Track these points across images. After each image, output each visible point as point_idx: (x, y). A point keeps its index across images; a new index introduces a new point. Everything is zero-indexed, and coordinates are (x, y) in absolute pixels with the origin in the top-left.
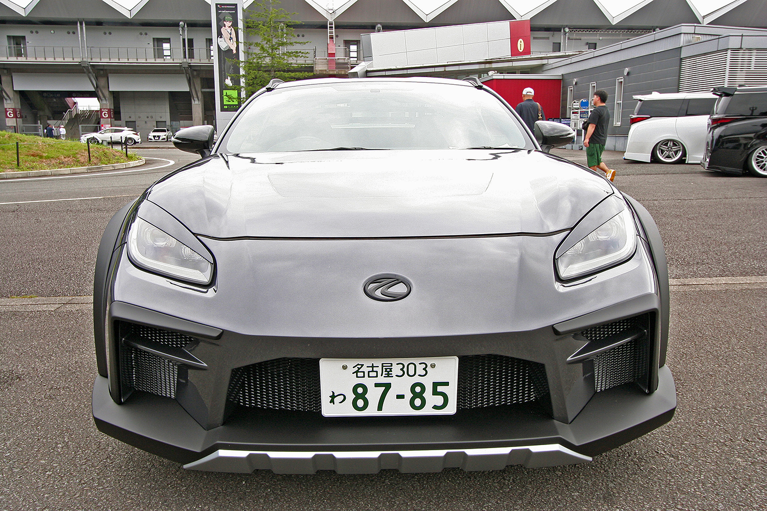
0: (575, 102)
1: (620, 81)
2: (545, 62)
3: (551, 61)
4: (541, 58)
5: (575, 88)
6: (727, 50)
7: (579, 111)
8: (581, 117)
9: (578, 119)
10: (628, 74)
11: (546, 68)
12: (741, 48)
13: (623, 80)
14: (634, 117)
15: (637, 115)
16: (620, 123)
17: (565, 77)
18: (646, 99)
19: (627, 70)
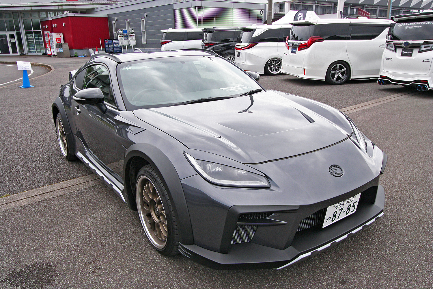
0: (119, 31)
1: (142, 19)
2: (95, 6)
3: (99, 6)
4: (93, 4)
5: (117, 22)
6: (196, 7)
7: (123, 35)
8: (124, 39)
9: (123, 40)
10: (147, 16)
11: (96, 10)
12: (201, 6)
13: (144, 19)
14: (163, 41)
15: (165, 40)
16: (146, 42)
17: (110, 16)
18: (168, 32)
19: (146, 14)
